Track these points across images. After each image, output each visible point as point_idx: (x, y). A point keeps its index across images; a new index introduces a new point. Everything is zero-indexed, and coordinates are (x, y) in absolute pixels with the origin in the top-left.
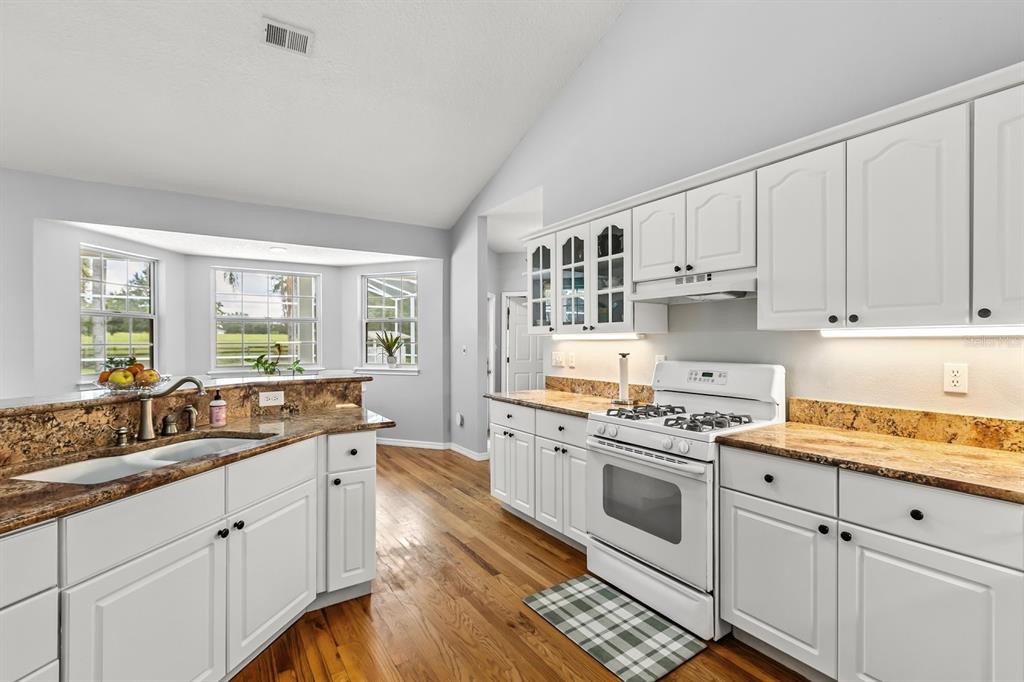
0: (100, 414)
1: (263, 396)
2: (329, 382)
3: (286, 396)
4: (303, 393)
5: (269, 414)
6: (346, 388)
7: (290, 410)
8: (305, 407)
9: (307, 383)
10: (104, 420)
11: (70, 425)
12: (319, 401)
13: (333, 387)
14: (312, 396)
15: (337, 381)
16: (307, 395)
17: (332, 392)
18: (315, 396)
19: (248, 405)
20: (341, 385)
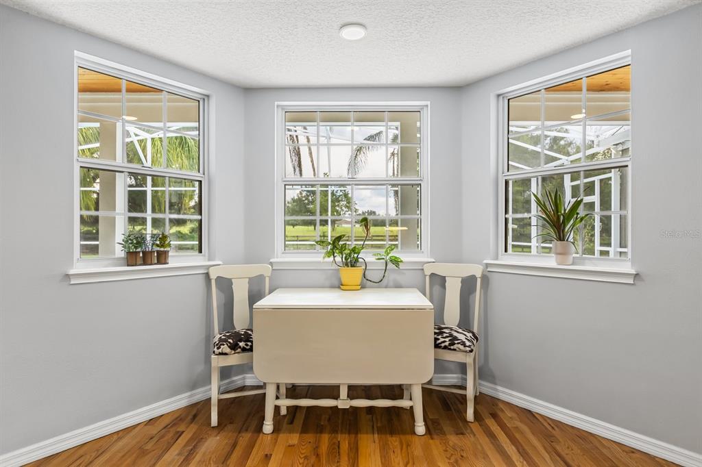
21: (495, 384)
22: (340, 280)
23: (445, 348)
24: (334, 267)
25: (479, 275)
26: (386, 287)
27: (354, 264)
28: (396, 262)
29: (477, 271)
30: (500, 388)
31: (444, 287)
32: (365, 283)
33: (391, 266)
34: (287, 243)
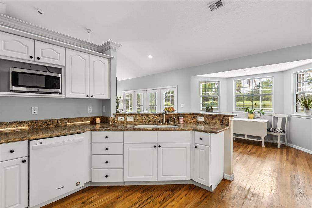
0: (157, 116)
1: (198, 117)
2: (217, 115)
3: (204, 118)
4: (209, 118)
5: (199, 123)
6: (223, 118)
7: (205, 123)
8: (210, 123)
9: (210, 115)
10: (157, 118)
11: (151, 118)
12: (214, 121)
13: (218, 117)
14: (211, 120)
15: (220, 116)
16: (210, 119)
17: (218, 119)
18: (212, 119)
19: (195, 120)
20: (221, 117)
21: (292, 144)
22: (248, 116)
23: (272, 132)
24: (247, 114)
25: (287, 117)
26: (261, 119)
27: (252, 113)
28: (263, 113)
29: (286, 116)
30: (293, 145)
31: (277, 120)
32: (255, 117)
33: (262, 114)
34: (236, 108)
